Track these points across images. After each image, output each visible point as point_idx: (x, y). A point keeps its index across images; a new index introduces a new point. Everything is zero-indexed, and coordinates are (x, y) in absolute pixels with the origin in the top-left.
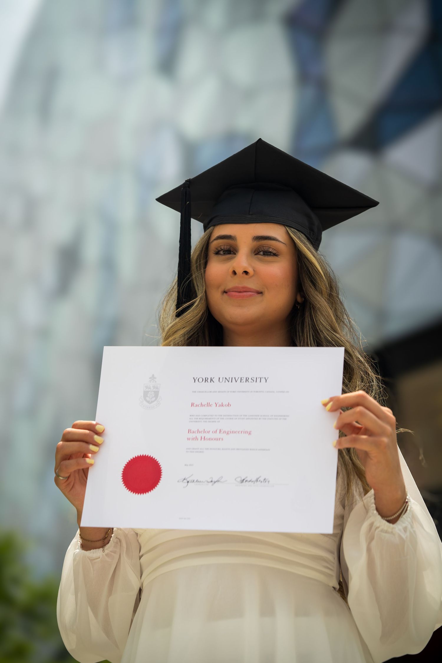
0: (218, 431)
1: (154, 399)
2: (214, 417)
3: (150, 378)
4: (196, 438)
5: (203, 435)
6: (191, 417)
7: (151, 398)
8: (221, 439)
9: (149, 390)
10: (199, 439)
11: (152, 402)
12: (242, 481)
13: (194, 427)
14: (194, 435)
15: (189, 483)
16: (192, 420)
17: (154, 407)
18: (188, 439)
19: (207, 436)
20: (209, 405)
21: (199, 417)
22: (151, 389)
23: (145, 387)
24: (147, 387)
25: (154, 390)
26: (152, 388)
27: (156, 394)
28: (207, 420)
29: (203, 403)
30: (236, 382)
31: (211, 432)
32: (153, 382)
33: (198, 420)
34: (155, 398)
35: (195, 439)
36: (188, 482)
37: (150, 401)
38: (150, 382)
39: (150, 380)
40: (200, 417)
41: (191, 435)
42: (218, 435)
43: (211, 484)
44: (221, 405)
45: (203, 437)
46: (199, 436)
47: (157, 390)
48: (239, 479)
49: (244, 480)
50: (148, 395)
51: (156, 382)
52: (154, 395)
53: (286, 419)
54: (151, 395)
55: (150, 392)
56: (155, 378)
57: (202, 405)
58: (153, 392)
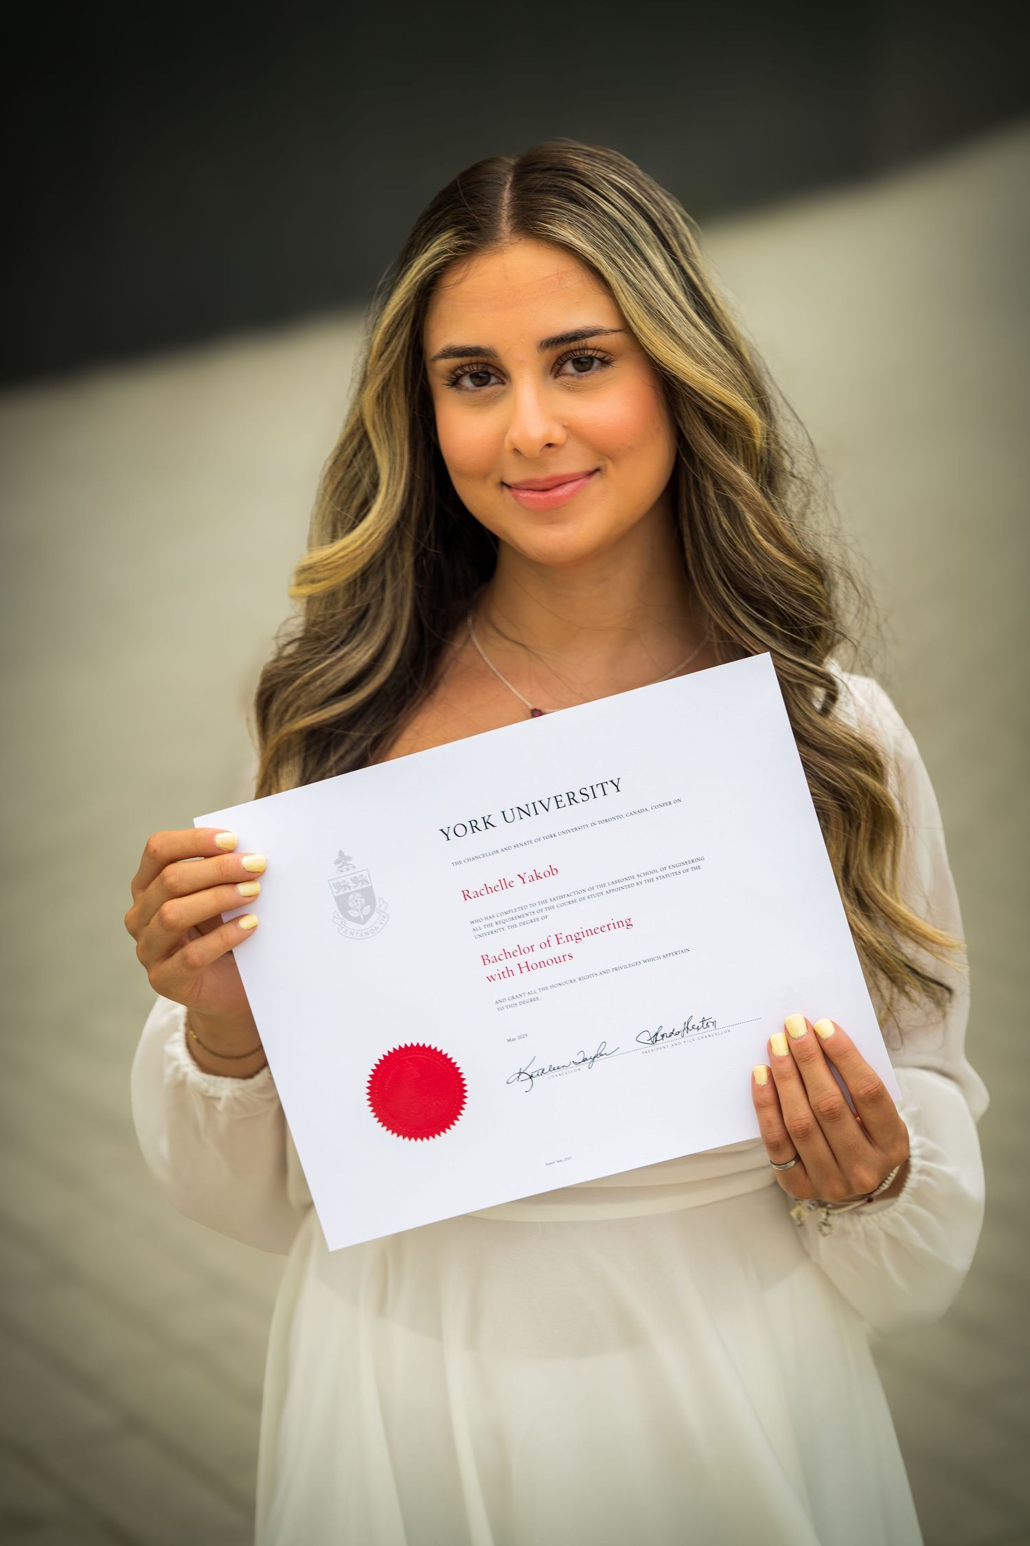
0: (553, 941)
1: (367, 909)
2: (529, 909)
3: (337, 862)
4: (510, 972)
5: (521, 959)
6: (476, 925)
7: (361, 910)
8: (567, 958)
9: (347, 891)
10: (517, 971)
11: (367, 917)
12: (654, 1039)
13: (493, 946)
14: (500, 966)
15: (533, 1079)
16: (480, 932)
17: (377, 928)
18: (491, 978)
19: (532, 958)
20: (505, 884)
21: (493, 921)
22: (350, 887)
23: (333, 887)
24: (337, 886)
25: (359, 887)
26: (352, 885)
27: (369, 895)
28: (516, 922)
29: (491, 884)
30: (547, 810)
31: (536, 948)
32: (348, 869)
33: (495, 927)
34: (369, 906)
35: (506, 974)
36: (531, 1077)
37: (362, 917)
38: (341, 871)
39: (339, 868)
40: (497, 919)
41: (493, 969)
42: (556, 950)
43: (585, 1065)
44: (535, 878)
45: (523, 965)
46: (512, 963)
47: (365, 886)
48: (644, 1038)
49: (657, 1034)
50: (351, 905)
51: (354, 867)
52: (363, 901)
53: (699, 867)
54: (357, 901)
55: (351, 897)
56: (349, 858)
57: (489, 889)
58: (359, 894)
